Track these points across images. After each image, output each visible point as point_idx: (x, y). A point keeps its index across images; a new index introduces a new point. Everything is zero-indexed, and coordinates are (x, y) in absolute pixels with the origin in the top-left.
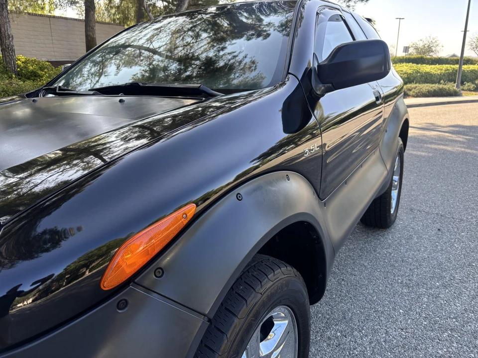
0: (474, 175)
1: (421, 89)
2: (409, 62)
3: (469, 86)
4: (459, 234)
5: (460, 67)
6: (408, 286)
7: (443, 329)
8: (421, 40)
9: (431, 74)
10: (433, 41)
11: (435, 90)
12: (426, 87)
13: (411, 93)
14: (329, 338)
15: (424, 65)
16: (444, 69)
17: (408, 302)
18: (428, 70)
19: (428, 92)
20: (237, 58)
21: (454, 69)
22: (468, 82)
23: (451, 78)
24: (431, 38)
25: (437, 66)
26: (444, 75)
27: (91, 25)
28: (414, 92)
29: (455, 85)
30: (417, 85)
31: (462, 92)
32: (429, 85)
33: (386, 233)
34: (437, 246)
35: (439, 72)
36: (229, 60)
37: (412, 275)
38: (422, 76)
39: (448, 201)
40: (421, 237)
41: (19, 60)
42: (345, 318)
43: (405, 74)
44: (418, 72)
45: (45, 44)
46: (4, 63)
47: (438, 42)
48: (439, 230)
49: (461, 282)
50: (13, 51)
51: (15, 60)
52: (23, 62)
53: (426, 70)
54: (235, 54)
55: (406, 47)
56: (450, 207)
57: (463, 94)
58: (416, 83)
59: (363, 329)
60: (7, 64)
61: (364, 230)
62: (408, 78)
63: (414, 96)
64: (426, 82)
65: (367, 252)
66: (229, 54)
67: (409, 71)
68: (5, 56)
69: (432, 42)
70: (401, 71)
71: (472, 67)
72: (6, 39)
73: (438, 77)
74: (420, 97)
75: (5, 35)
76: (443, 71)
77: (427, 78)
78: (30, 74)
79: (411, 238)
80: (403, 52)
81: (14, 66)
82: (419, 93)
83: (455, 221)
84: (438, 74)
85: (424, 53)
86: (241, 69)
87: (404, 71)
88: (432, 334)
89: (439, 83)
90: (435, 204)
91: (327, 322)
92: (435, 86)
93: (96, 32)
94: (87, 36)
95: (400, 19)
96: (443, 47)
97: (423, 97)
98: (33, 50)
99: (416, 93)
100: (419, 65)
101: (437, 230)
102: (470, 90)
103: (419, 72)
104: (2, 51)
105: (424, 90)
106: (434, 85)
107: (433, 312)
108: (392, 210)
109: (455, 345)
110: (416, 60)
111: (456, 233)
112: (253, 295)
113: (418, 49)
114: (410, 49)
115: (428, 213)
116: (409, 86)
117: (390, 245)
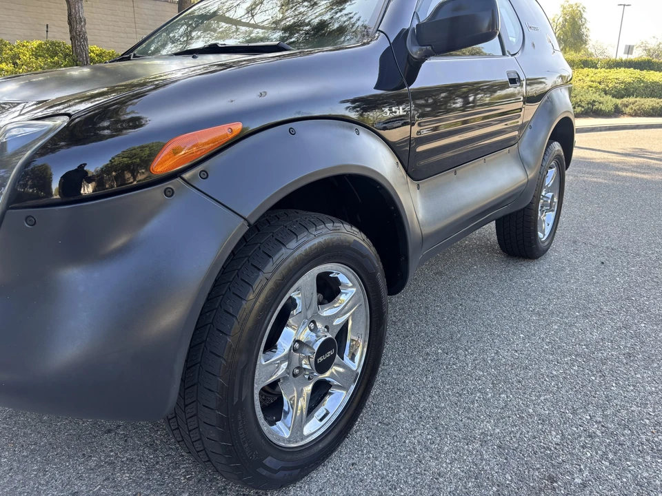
1: (642, 104)
2: (629, 67)
4: (628, 268)
6: (539, 314)
7: (566, 354)
9: (661, 85)
12: (650, 103)
13: (628, 110)
14: (428, 354)
15: (652, 72)
17: (533, 328)
18: (656, 79)
19: (653, 109)
20: (352, 20)
28: (632, 109)
30: (638, 99)
32: (655, 99)
33: (532, 264)
34: (593, 278)
36: (344, 22)
37: (549, 305)
38: (647, 87)
40: (576, 269)
41: (93, 52)
42: (452, 338)
43: (622, 83)
44: (640, 81)
45: (126, 33)
46: (74, 55)
48: (603, 263)
49: (609, 314)
50: (86, 39)
51: (87, 53)
52: (97, 55)
53: (654, 78)
54: (350, 15)
55: (630, 46)
56: (629, 241)
58: (636, 97)
59: (470, 348)
60: (77, 56)
61: (505, 259)
62: (626, 89)
63: (631, 115)
64: (652, 95)
65: (501, 281)
66: (346, 15)
67: (630, 80)
68: (75, 46)
70: (617, 79)
72: (77, 23)
74: (640, 116)
75: (76, 18)
77: (654, 91)
79: (563, 269)
80: (624, 53)
81: (87, 59)
82: (639, 110)
83: (628, 255)
85: (658, 56)
86: (353, 32)
87: (621, 79)
88: (551, 357)
90: (609, 237)
91: (429, 341)
95: (624, 5)
97: (644, 116)
98: (111, 41)
99: (635, 110)
100: (644, 72)
101: (599, 263)
103: (643, 82)
104: (71, 40)
105: (647, 106)
107: (560, 339)
108: (542, 236)
109: (576, 368)
110: (641, 65)
111: (624, 267)
112: (306, 233)
113: (649, 50)
114: (634, 51)
115: (595, 246)
116: (625, 100)
117: (532, 276)
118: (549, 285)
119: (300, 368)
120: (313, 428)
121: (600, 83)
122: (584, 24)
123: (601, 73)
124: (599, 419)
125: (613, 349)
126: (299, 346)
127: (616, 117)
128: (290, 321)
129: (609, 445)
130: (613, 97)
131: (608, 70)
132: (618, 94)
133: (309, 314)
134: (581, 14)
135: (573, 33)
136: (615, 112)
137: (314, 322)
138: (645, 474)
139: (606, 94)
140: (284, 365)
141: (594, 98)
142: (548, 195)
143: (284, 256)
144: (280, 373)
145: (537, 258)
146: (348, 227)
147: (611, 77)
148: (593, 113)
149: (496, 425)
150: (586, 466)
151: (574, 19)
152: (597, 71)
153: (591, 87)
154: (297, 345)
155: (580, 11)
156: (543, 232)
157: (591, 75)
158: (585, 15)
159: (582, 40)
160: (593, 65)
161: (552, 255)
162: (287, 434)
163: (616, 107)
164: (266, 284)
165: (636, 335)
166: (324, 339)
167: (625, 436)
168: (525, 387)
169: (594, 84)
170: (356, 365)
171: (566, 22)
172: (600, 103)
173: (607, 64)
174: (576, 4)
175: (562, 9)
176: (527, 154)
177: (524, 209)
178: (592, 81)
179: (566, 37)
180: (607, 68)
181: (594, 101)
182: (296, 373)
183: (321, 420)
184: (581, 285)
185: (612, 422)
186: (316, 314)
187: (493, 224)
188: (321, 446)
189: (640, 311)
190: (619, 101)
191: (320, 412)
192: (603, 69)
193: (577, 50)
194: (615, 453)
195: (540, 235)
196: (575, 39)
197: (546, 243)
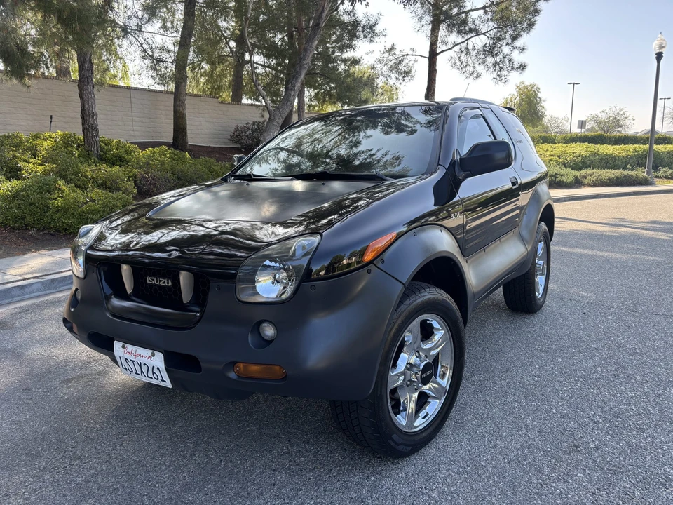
0: (639, 270)
1: (599, 176)
2: (584, 142)
3: (664, 172)
4: (605, 317)
5: (651, 147)
6: (546, 351)
7: (571, 376)
8: (603, 112)
9: (614, 157)
10: (621, 113)
11: (618, 178)
12: (605, 174)
13: (586, 181)
15: (605, 145)
16: (631, 150)
17: (544, 361)
18: (609, 152)
19: (609, 179)
21: (644, 149)
22: (663, 167)
23: (640, 161)
24: (617, 108)
25: (623, 146)
26: (631, 158)
27: (182, 99)
28: (590, 180)
29: (645, 170)
30: (595, 171)
31: (655, 180)
32: (610, 170)
33: (532, 317)
34: (581, 325)
35: (624, 154)
37: (552, 345)
38: (601, 159)
39: (602, 292)
40: (567, 319)
41: (103, 142)
42: (488, 370)
43: (579, 156)
44: (595, 154)
45: (123, 121)
47: (628, 114)
49: (596, 350)
50: (97, 131)
51: (98, 143)
52: (107, 145)
53: (607, 151)
55: (582, 121)
56: (603, 297)
57: (656, 183)
58: (593, 169)
59: (502, 376)
60: (89, 147)
62: (583, 162)
63: (590, 186)
64: (607, 166)
65: (512, 330)
67: (584, 153)
68: (87, 137)
69: (618, 113)
70: (573, 153)
71: (669, 147)
72: (89, 117)
73: (624, 160)
74: (598, 187)
76: (630, 153)
77: (609, 163)
78: (114, 158)
79: (556, 320)
80: (578, 128)
81: (97, 149)
82: (597, 181)
83: (605, 308)
84: (623, 157)
85: (608, 128)
87: (578, 152)
88: (561, 379)
89: (625, 168)
92: (619, 173)
93: (187, 106)
94: (176, 112)
95: (574, 84)
96: (634, 120)
97: (602, 187)
99: (593, 181)
100: (598, 146)
101: (583, 314)
102: (666, 177)
103: (598, 155)
104: (83, 131)
105: (604, 177)
106: (616, 171)
107: (565, 367)
108: (539, 295)
109: (579, 385)
110: (594, 139)
111: (602, 316)
112: (414, 295)
113: (600, 123)
114: (587, 124)
115: (578, 302)
116: (583, 172)
117: (535, 325)
118: (549, 332)
119: (410, 381)
120: (420, 423)
121: (559, 157)
122: (539, 103)
123: (560, 148)
124: (600, 414)
125: (603, 372)
126: (410, 366)
127: (577, 187)
128: (405, 349)
129: (609, 427)
130: (572, 169)
131: (565, 145)
132: (577, 167)
133: (416, 346)
134: (536, 94)
135: (530, 110)
136: (576, 183)
137: (418, 352)
138: (634, 441)
139: (566, 167)
140: (402, 378)
141: (555, 171)
142: (540, 263)
143: (403, 309)
144: (400, 382)
145: (536, 312)
146: (438, 290)
147: (568, 152)
148: (556, 184)
149: (533, 420)
150: (596, 439)
151: (530, 99)
152: (555, 146)
153: (551, 160)
154: (409, 366)
155: (534, 91)
156: (538, 292)
157: (550, 149)
158: (539, 95)
159: (538, 117)
160: (551, 140)
161: (546, 309)
162: (404, 423)
163: (576, 178)
164: (394, 326)
165: (618, 363)
166: (426, 362)
167: (618, 422)
168: (548, 398)
169: (554, 158)
170: (445, 382)
171: (523, 101)
172: (561, 175)
173: (564, 139)
174: (531, 85)
175: (517, 90)
176: (525, 233)
177: (524, 274)
178: (552, 155)
179: (523, 115)
180: (564, 143)
181: (556, 174)
182: (408, 384)
183: (424, 418)
184: (572, 331)
185: (609, 414)
186: (419, 347)
187: (501, 288)
188: (424, 434)
189: (619, 347)
190: (578, 173)
191: (422, 413)
192: (561, 144)
193: (535, 126)
194: (614, 431)
195: (537, 294)
196: (532, 116)
197: (542, 300)
